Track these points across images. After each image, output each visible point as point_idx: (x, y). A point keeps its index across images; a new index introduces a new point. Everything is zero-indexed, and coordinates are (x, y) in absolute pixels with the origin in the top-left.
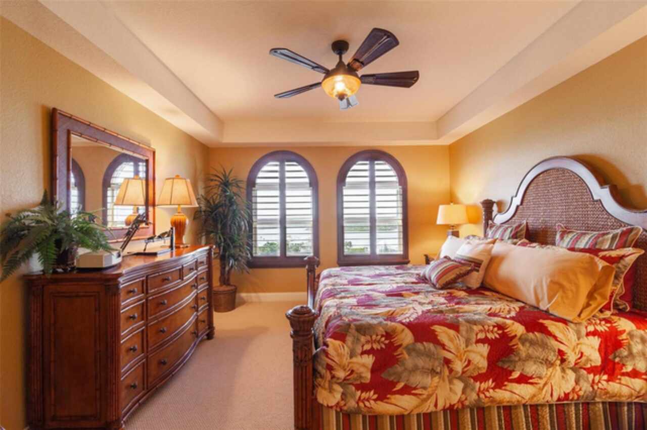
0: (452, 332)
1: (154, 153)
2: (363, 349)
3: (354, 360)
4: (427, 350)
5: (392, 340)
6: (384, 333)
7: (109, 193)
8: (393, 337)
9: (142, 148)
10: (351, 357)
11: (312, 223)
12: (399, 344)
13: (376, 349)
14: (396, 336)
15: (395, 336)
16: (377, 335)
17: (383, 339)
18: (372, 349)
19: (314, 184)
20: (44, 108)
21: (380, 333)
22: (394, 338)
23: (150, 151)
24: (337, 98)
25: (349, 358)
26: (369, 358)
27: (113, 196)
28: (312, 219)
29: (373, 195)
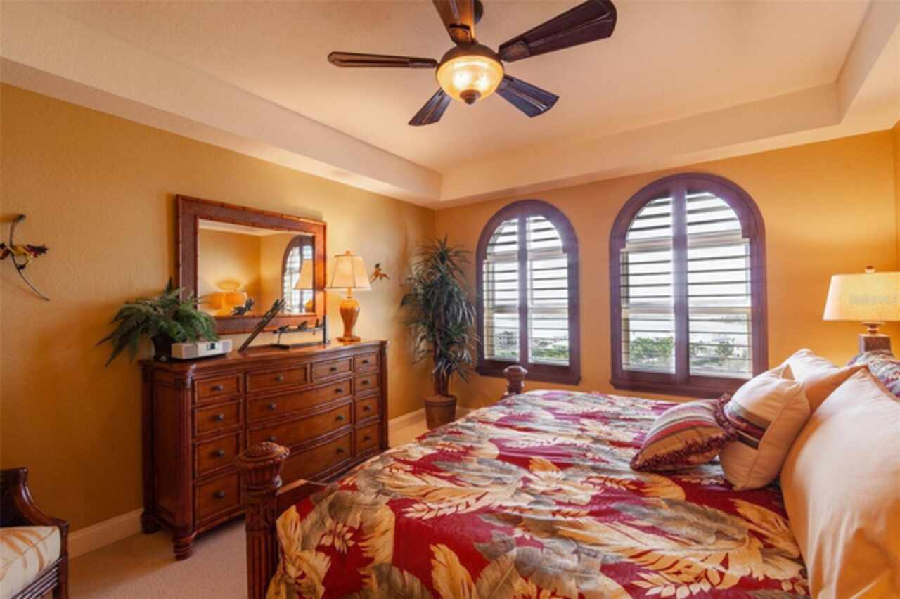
0: (462, 573)
1: (325, 227)
2: (320, 541)
3: (306, 554)
4: (407, 589)
5: (361, 544)
6: (357, 526)
7: (287, 278)
8: (365, 538)
9: (303, 222)
10: (303, 549)
11: (566, 311)
12: (370, 555)
13: (338, 548)
14: (371, 538)
15: (369, 536)
16: (345, 526)
17: (349, 535)
18: (333, 546)
19: (572, 248)
20: (169, 196)
21: (350, 522)
22: (365, 540)
23: (319, 226)
24: (463, 101)
25: (299, 549)
26: (324, 560)
27: (291, 281)
28: (567, 306)
29: (682, 261)
